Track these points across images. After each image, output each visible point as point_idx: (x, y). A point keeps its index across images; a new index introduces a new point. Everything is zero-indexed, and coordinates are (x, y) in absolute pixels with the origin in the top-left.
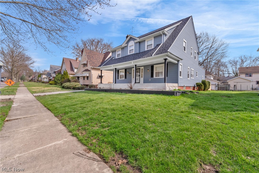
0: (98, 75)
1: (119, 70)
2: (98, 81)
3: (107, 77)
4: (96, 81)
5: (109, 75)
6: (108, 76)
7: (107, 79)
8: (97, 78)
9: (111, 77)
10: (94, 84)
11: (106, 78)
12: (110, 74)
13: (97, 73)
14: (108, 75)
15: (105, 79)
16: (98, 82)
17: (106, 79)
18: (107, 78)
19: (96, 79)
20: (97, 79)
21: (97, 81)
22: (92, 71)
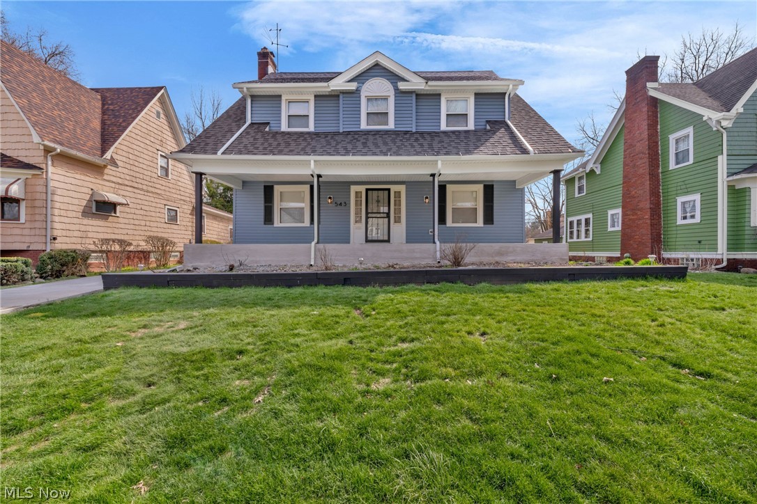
0: (88, 197)
1: (276, 187)
2: (90, 228)
3: (137, 212)
4: (77, 227)
5: (146, 203)
6: (139, 207)
7: (136, 222)
8: (86, 213)
9: (153, 214)
10: (64, 247)
11: (131, 216)
12: (148, 198)
13: (85, 184)
14: (140, 202)
15: (127, 221)
16: (90, 235)
17: (132, 222)
18: (135, 217)
19: (76, 221)
20: (86, 221)
21: (83, 228)
22: (51, 169)
